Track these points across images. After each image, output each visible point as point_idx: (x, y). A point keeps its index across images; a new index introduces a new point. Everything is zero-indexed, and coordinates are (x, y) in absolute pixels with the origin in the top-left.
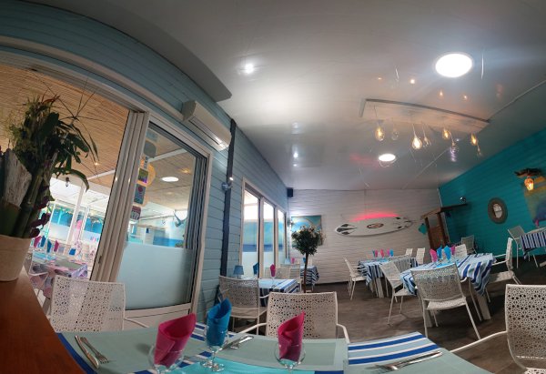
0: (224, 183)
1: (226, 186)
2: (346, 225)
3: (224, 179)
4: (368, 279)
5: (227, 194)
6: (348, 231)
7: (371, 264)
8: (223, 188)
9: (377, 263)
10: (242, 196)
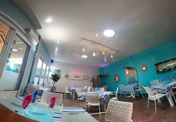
0: (34, 55)
1: (34, 56)
2: (68, 75)
3: (34, 54)
4: (71, 93)
5: (34, 59)
6: (68, 77)
7: (73, 88)
8: (33, 57)
9: (75, 89)
10: (38, 60)
